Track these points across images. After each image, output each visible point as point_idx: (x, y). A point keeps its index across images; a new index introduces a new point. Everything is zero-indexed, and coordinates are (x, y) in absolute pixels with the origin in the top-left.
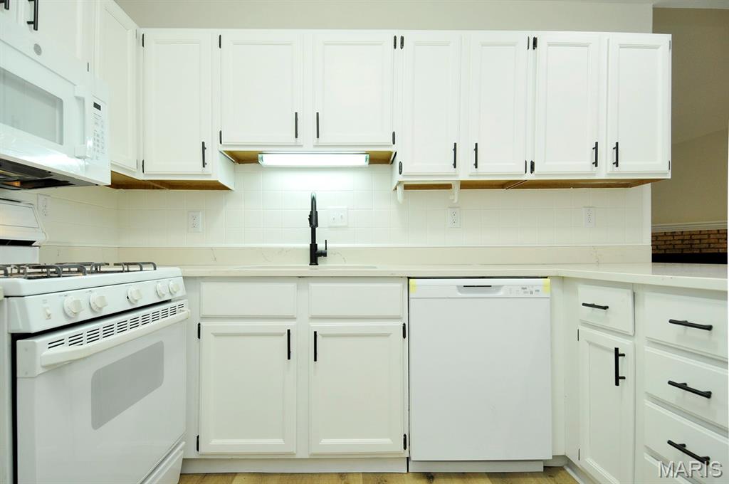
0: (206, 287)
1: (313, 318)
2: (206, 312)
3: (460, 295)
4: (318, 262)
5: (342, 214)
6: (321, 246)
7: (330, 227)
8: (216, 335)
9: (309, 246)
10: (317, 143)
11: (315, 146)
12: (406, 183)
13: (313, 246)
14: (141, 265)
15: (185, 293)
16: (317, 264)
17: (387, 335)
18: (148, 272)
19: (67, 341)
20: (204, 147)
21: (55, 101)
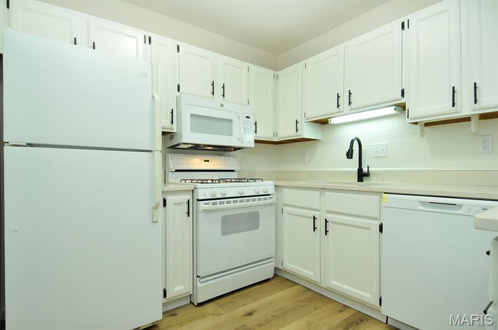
0: (285, 191)
1: (328, 212)
2: (285, 203)
3: (422, 208)
4: (364, 180)
5: (383, 148)
6: (365, 170)
7: (374, 157)
8: (288, 214)
9: (357, 170)
10: (351, 108)
11: (350, 110)
12: (426, 122)
13: (360, 170)
14: (255, 180)
15: (274, 193)
16: (363, 181)
17: (369, 229)
18: (259, 182)
19: (211, 203)
20: (297, 122)
21: (231, 121)
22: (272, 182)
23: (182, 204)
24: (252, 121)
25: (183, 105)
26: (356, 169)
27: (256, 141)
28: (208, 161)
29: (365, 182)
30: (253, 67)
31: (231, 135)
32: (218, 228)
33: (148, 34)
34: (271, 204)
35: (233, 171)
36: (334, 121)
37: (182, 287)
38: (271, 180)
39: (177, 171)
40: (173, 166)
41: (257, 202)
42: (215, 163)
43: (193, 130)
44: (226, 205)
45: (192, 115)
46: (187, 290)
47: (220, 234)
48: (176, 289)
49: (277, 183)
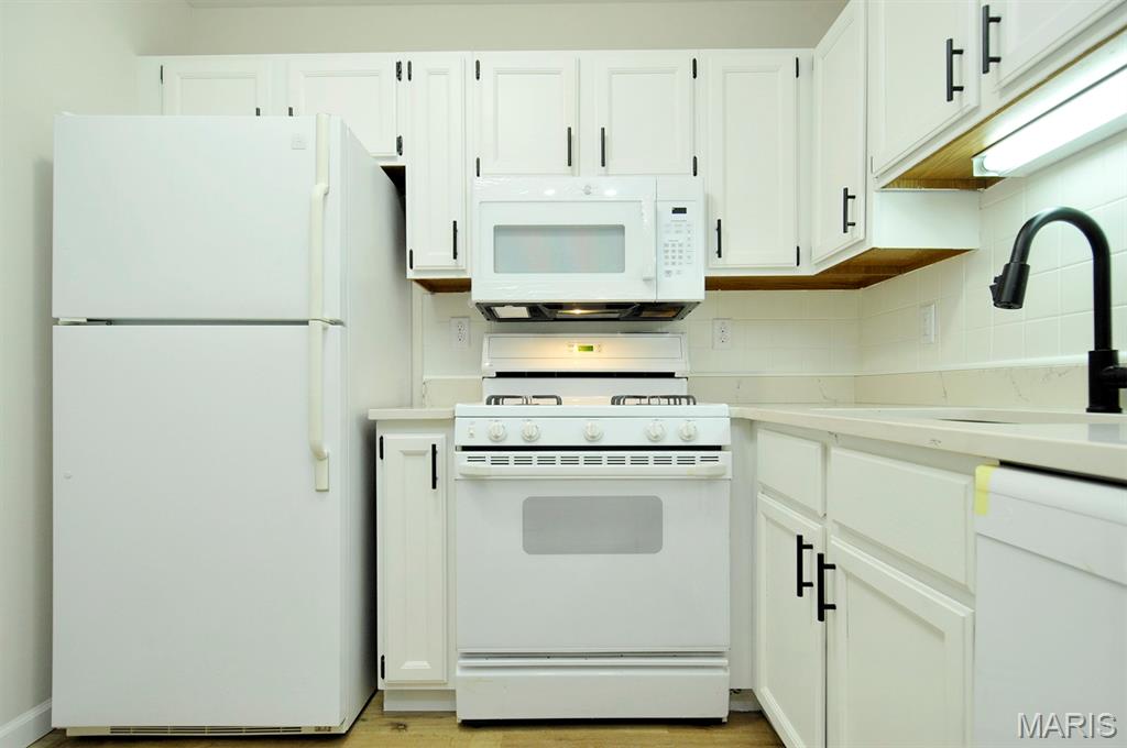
15: (729, 443)
19: (488, 460)
20: (847, 197)
21: (620, 229)
22: (723, 408)
24: (695, 215)
27: (712, 284)
28: (591, 348)
31: (620, 269)
32: (514, 533)
34: (712, 480)
37: (424, 664)
39: (498, 376)
41: (651, 466)
44: (535, 466)
45: (498, 230)
48: (410, 665)
49: (738, 411)
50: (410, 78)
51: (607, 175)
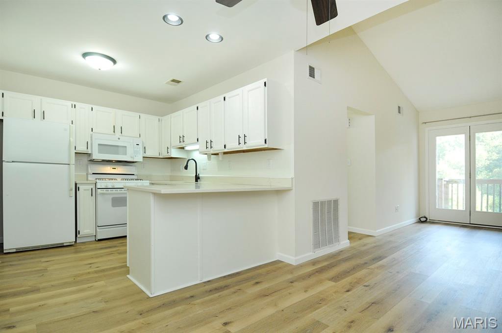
6: (198, 175)
13: (196, 176)
19: (105, 190)
20: (168, 148)
21: (126, 147)
22: (148, 181)
23: (88, 190)
24: (141, 145)
25: (94, 140)
26: (194, 175)
27: (144, 158)
28: (115, 169)
29: (199, 182)
30: (142, 115)
31: (126, 154)
32: (110, 203)
33: (74, 103)
35: (133, 175)
36: (187, 148)
37: (88, 231)
38: (147, 180)
39: (93, 174)
40: (90, 171)
42: (120, 169)
43: (100, 152)
44: (114, 192)
45: (99, 145)
46: (92, 233)
47: (111, 206)
48: (85, 231)
49: (150, 182)
50: (75, 107)
51: (123, 136)
